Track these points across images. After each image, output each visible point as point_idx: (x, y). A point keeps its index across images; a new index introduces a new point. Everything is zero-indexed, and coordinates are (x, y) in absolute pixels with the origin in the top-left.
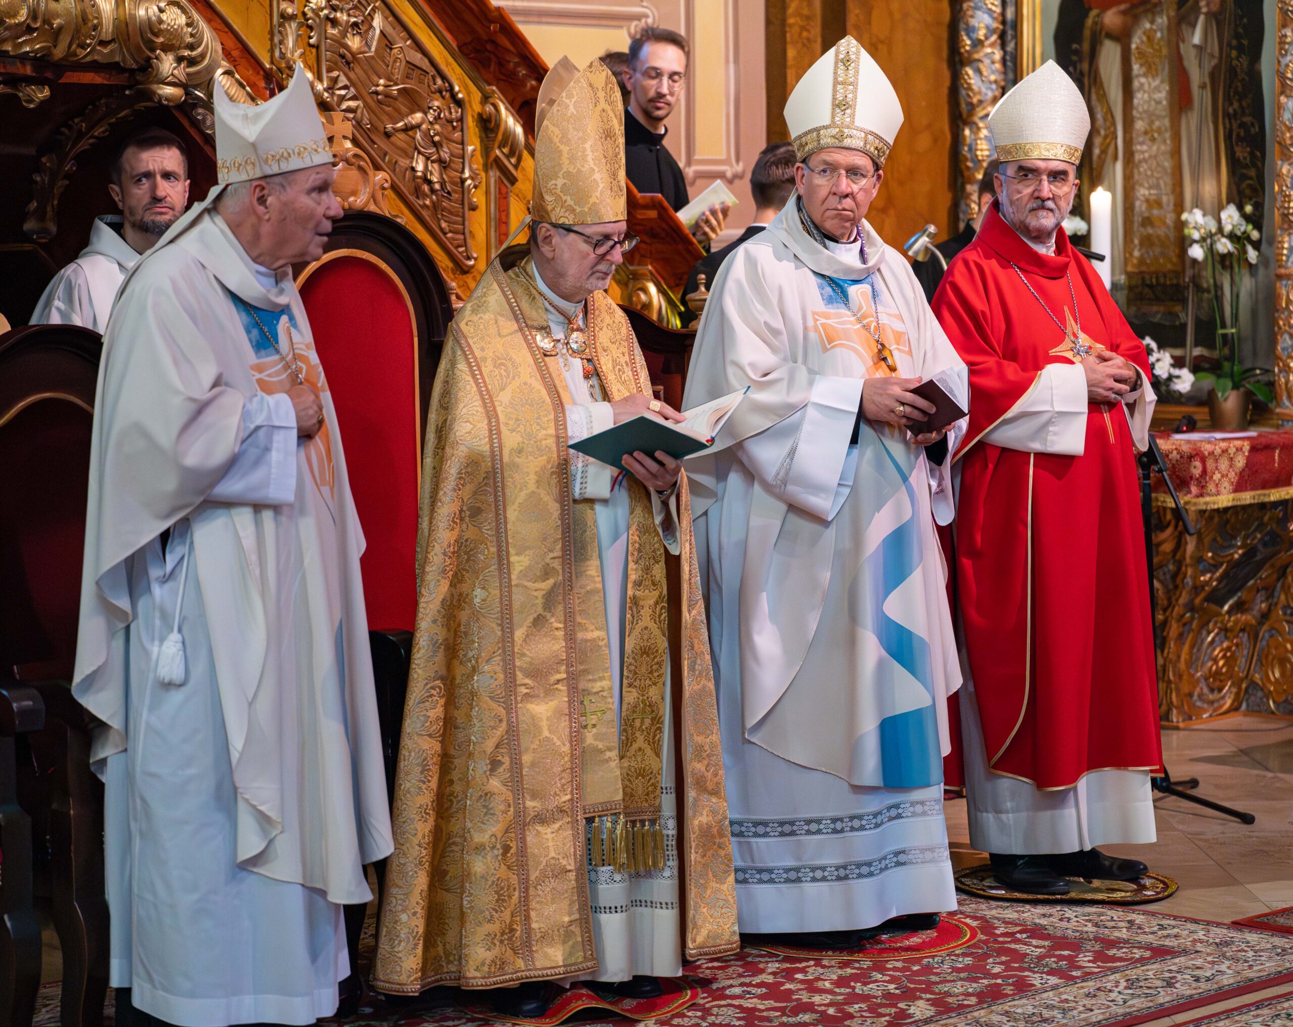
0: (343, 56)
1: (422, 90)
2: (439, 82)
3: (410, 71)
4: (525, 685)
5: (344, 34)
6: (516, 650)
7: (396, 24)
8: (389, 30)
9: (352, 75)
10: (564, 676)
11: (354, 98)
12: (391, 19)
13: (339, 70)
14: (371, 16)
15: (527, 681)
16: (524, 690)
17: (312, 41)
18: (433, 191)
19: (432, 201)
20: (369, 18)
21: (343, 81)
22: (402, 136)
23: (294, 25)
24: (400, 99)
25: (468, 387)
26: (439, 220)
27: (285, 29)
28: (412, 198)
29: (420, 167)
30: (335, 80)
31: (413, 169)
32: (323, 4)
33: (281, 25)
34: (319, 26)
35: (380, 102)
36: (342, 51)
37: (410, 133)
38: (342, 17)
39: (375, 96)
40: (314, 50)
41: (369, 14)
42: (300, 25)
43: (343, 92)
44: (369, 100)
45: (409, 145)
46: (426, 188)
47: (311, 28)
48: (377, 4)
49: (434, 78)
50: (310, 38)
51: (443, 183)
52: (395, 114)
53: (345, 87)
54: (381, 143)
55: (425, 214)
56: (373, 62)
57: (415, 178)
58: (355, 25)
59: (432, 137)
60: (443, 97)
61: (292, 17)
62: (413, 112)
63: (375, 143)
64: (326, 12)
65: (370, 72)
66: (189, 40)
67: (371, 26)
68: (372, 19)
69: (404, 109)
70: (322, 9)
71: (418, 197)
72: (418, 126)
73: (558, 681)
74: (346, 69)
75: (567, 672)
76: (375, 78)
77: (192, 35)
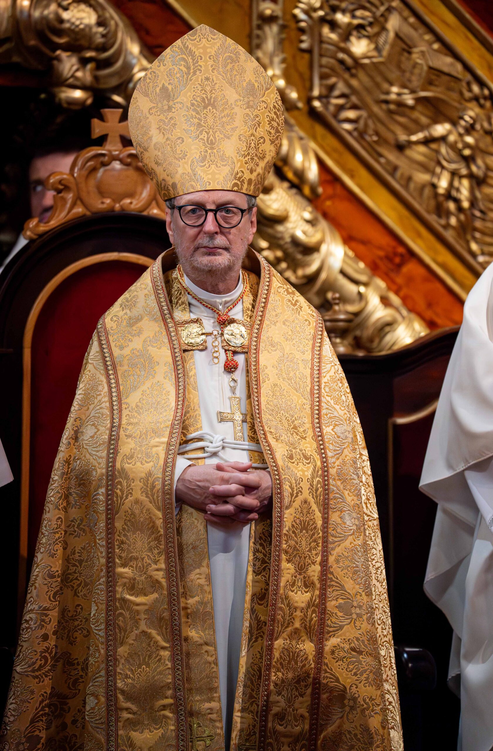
0: (342, 62)
1: (452, 98)
2: (476, 89)
3: (433, 77)
4: (127, 709)
5: (346, 38)
6: (118, 670)
7: (418, 24)
8: (407, 30)
9: (354, 82)
10: (170, 701)
11: (354, 107)
12: (412, 20)
13: (338, 75)
14: (385, 17)
15: (129, 705)
16: (125, 715)
17: (304, 46)
18: (460, 209)
19: (459, 220)
20: (382, 19)
21: (341, 88)
22: (422, 149)
23: (275, 28)
24: (419, 108)
25: (100, 388)
26: (468, 243)
27: (264, 33)
28: (432, 219)
29: (443, 184)
30: (331, 88)
31: (434, 186)
32: (318, 5)
33: (259, 27)
34: (311, 27)
35: (390, 112)
36: (341, 55)
37: (434, 146)
38: (341, 18)
39: (384, 106)
40: (306, 56)
41: (382, 15)
42: (283, 28)
43: (341, 101)
44: (376, 109)
45: (431, 159)
46: (452, 206)
47: (302, 31)
48: (394, 4)
49: (469, 84)
50: (302, 41)
51: (473, 202)
52: (412, 126)
53: (343, 96)
54: (392, 156)
55: (449, 235)
56: (382, 68)
57: (436, 195)
58: (360, 27)
59: (460, 151)
60: (482, 106)
61: (272, 19)
62: (436, 121)
63: (380, 155)
64: (321, 13)
65: (379, 79)
66: (99, 40)
67: (384, 29)
68: (386, 20)
69: (424, 120)
70: (315, 10)
71: (439, 216)
72: (443, 139)
73: (164, 707)
74: (347, 76)
75: (174, 697)
76: (385, 86)
77: (103, 36)
